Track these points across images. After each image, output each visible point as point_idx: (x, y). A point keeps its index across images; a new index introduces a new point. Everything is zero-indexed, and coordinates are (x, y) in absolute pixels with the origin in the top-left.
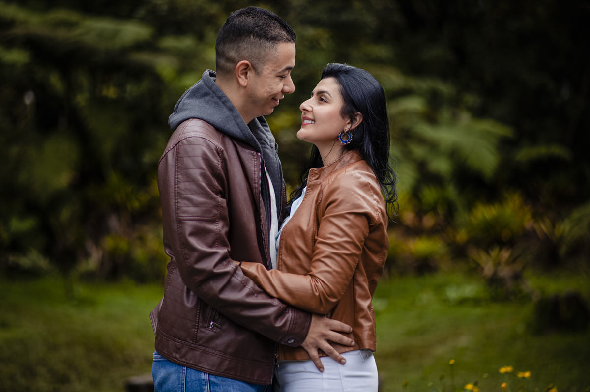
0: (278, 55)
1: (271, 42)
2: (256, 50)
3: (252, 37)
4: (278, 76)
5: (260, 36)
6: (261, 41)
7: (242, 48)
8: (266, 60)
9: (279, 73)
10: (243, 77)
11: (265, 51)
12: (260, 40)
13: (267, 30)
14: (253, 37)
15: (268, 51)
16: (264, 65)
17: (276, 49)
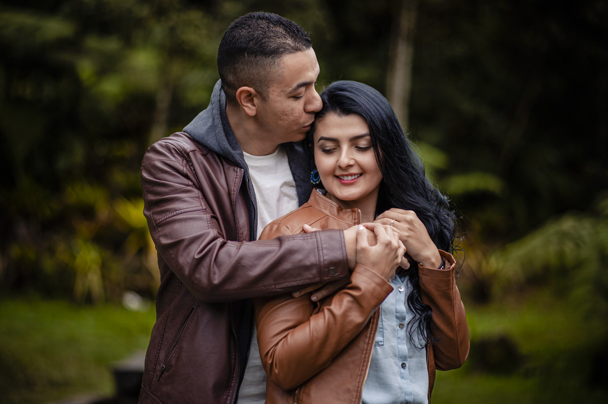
0: (283, 72)
1: (270, 58)
2: (254, 70)
3: (246, 55)
4: (290, 97)
5: (254, 53)
6: (258, 58)
7: (239, 70)
8: (269, 81)
9: (290, 93)
10: (249, 105)
11: (265, 69)
12: (255, 57)
13: (265, 43)
14: (248, 55)
15: (268, 69)
16: (269, 87)
17: (279, 65)
